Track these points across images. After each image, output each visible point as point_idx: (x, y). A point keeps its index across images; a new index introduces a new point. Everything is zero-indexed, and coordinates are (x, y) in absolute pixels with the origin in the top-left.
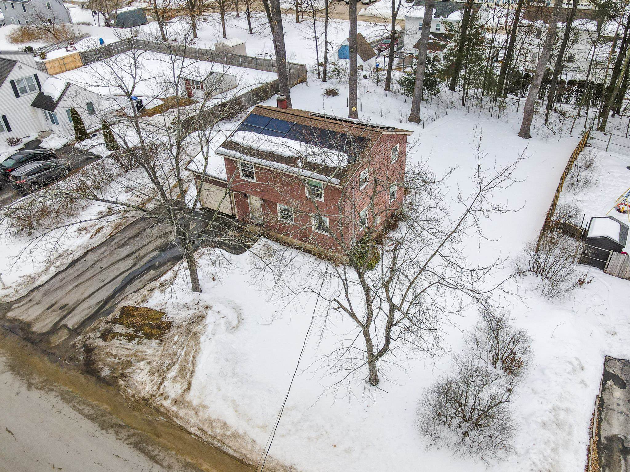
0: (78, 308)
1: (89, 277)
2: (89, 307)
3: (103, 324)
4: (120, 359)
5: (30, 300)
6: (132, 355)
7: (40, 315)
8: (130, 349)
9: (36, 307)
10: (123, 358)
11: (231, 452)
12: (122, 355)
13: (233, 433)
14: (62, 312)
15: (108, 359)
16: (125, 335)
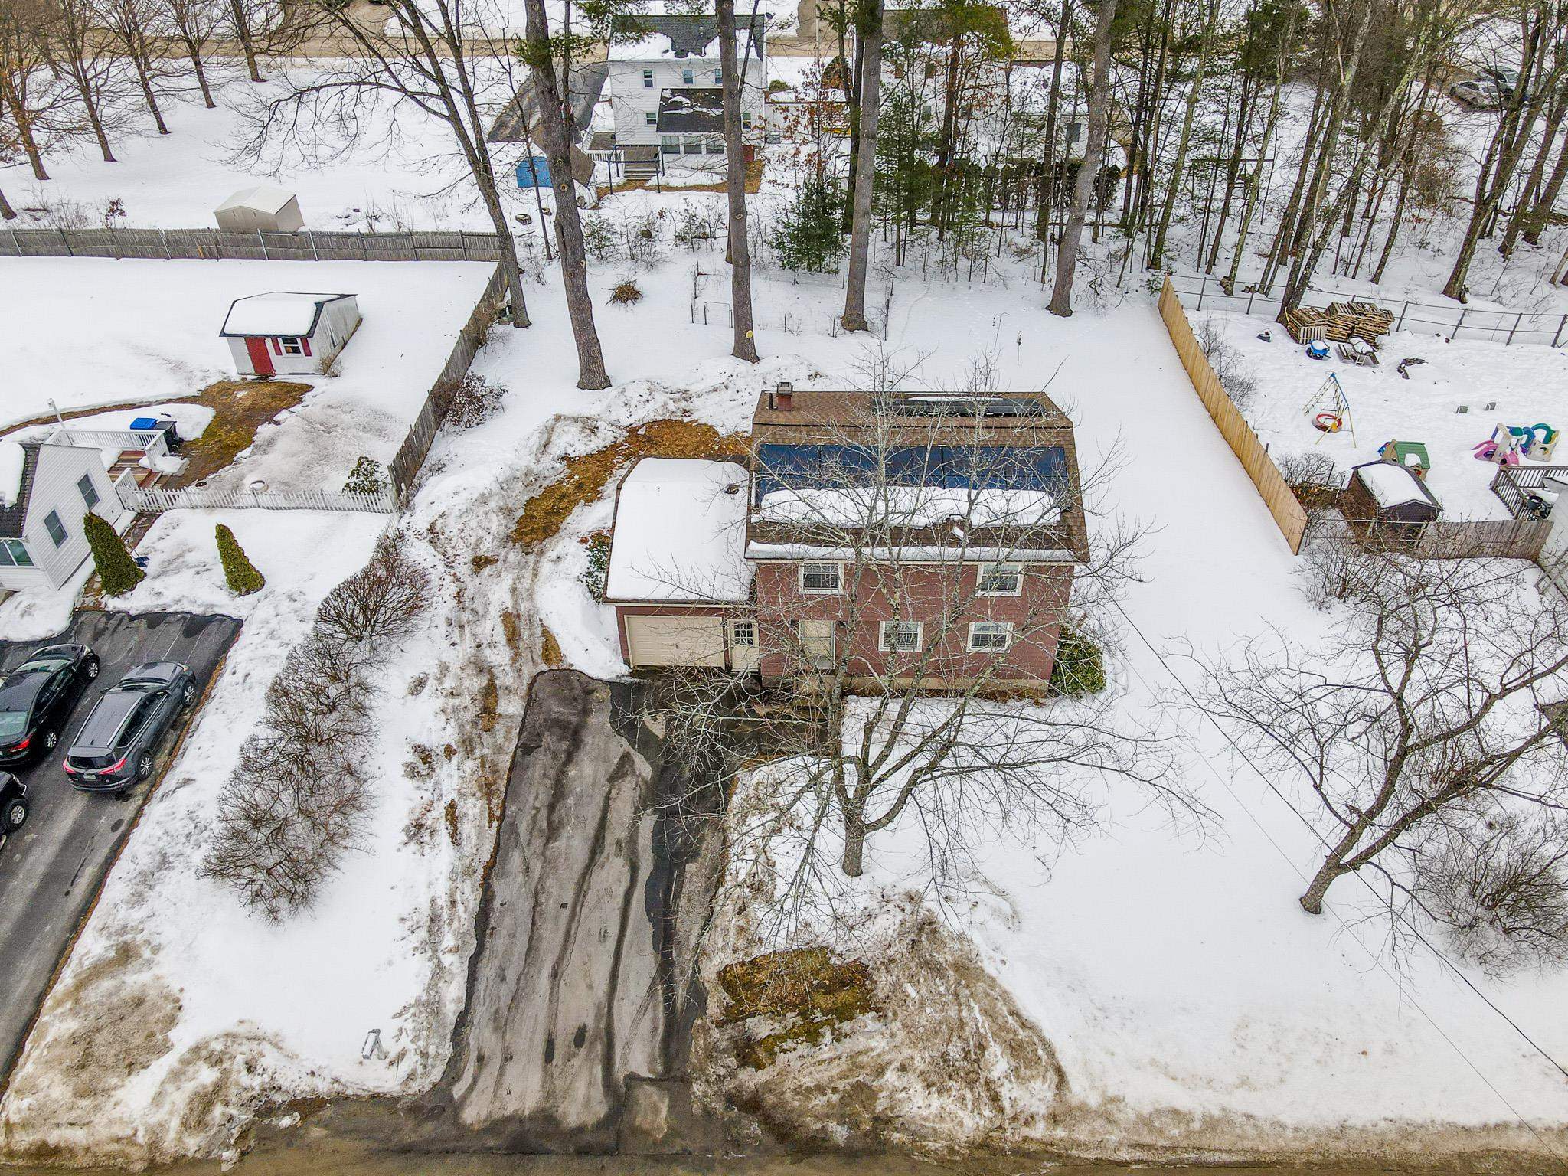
0: (617, 1025)
1: (559, 939)
2: (642, 1010)
3: (715, 1033)
4: (835, 1090)
5: (480, 1059)
6: (851, 1070)
7: (544, 1081)
8: (832, 1060)
9: (512, 1069)
10: (841, 1085)
11: (1224, 1157)
12: (831, 1080)
13: (1204, 1122)
14: (589, 1053)
15: (814, 1103)
16: (791, 1034)
